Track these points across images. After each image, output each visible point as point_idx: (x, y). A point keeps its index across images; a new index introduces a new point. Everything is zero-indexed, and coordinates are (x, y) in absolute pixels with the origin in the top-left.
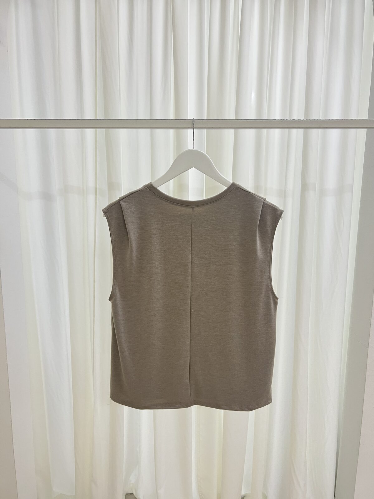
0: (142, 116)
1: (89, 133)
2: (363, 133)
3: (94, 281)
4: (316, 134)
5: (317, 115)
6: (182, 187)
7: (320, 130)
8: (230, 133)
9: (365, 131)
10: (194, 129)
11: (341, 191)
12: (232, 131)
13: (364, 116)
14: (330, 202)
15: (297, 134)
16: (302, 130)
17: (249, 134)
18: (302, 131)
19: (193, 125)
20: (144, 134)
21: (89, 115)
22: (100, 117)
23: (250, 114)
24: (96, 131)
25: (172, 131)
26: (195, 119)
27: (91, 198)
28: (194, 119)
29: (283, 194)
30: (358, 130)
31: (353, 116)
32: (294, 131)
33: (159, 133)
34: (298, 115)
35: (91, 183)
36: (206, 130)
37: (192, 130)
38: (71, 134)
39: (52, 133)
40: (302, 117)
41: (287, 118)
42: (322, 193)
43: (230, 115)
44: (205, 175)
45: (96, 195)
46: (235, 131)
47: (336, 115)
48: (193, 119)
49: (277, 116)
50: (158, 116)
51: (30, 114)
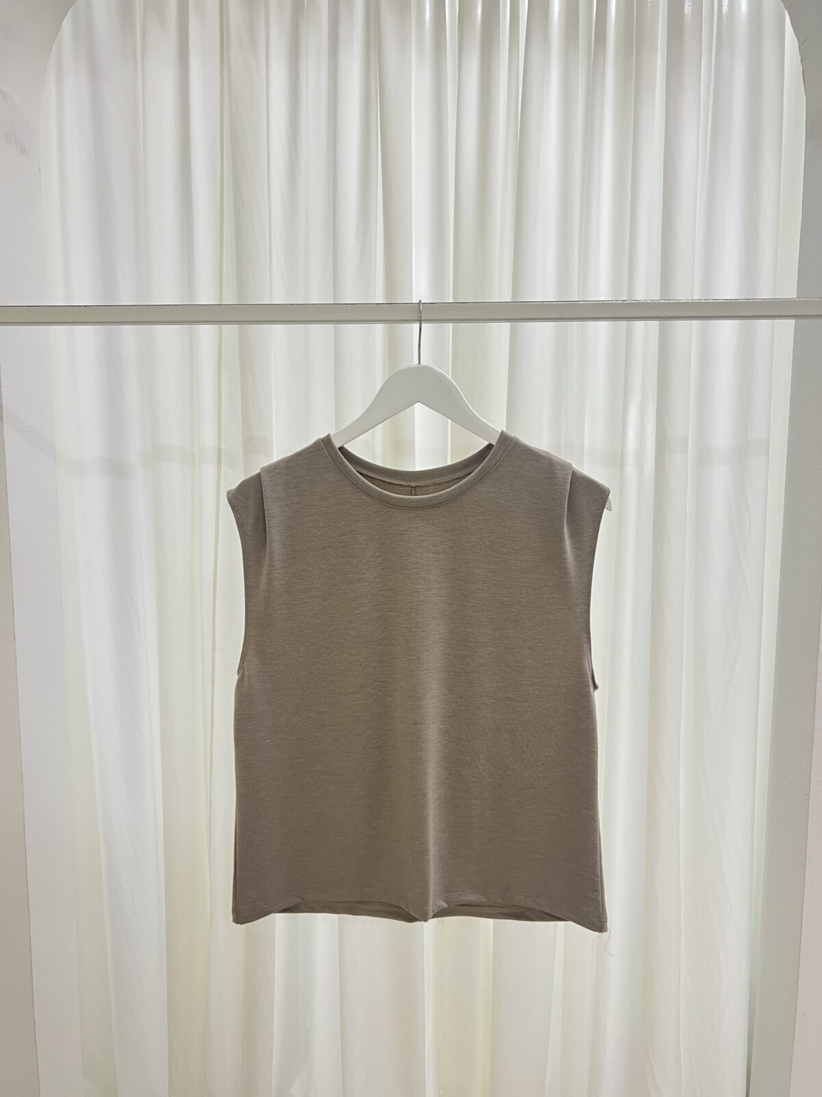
0: (317, 296)
1: (206, 333)
2: (787, 327)
3: (214, 649)
4: (686, 330)
5: (687, 290)
6: (400, 444)
7: (695, 322)
8: (501, 330)
9: (791, 323)
10: (421, 322)
11: (742, 452)
12: (506, 326)
13: (789, 291)
14: (720, 477)
15: (645, 332)
16: (657, 323)
17: (542, 333)
18: (654, 324)
19: (421, 313)
20: (320, 333)
21: (206, 296)
22: (230, 299)
23: (544, 290)
24: (220, 331)
25: (379, 328)
26: (422, 302)
27: (208, 471)
28: (420, 301)
29: (617, 459)
30: (777, 321)
31: (765, 293)
32: (640, 324)
33: (353, 332)
34: (646, 290)
35: (209, 439)
36: (451, 324)
37: (417, 325)
38: (167, 335)
39: (129, 332)
40: (655, 296)
41: (624, 297)
42: (704, 457)
43: (501, 293)
44: (450, 421)
45: (219, 463)
46: (511, 326)
47: (728, 289)
48: (418, 302)
49: (602, 292)
50: (350, 296)
51: (84, 296)
